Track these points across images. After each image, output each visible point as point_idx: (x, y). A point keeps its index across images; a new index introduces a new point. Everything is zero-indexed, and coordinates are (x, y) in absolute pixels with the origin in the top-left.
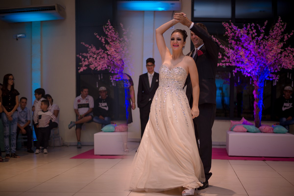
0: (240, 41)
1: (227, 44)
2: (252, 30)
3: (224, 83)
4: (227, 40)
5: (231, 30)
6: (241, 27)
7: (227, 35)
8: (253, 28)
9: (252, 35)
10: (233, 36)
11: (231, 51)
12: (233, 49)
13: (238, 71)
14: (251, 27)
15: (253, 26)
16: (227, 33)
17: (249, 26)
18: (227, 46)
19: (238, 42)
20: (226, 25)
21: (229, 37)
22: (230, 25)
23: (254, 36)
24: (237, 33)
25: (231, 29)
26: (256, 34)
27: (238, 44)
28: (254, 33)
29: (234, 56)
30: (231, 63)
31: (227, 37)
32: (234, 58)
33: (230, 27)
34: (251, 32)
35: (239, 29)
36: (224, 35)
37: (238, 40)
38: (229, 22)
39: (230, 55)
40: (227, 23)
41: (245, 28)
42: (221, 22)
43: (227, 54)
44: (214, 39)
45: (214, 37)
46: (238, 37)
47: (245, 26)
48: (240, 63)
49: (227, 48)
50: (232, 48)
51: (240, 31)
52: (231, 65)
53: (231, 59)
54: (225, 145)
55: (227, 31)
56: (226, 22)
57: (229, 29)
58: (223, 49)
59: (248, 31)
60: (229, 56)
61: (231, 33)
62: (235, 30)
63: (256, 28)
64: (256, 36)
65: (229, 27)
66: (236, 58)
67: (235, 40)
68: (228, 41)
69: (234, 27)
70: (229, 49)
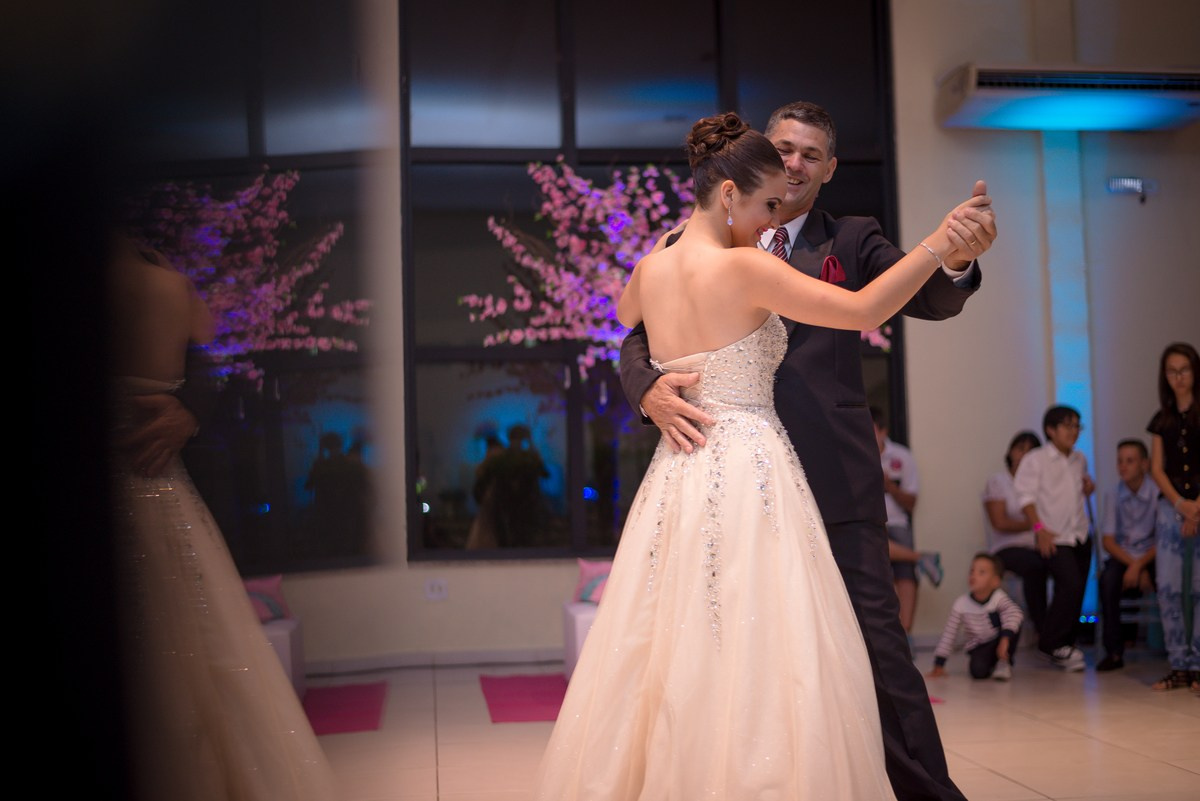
0: (602, 238)
1: (552, 252)
2: (648, 193)
3: (542, 409)
4: (549, 234)
5: (565, 194)
6: (603, 183)
7: (548, 217)
8: (650, 185)
9: (648, 213)
10: (572, 219)
11: (568, 278)
12: (577, 273)
13: (598, 360)
14: (642, 182)
15: (650, 177)
16: (547, 206)
17: (634, 179)
18: (550, 260)
19: (595, 244)
20: (544, 175)
21: (558, 222)
22: (560, 174)
23: (655, 216)
24: (589, 207)
25: (565, 189)
26: (664, 210)
27: (594, 251)
28: (655, 206)
29: (581, 299)
30: (569, 327)
31: (549, 223)
32: (582, 307)
33: (561, 182)
34: (646, 203)
35: (597, 192)
36: (538, 217)
37: (591, 234)
38: (553, 164)
39: (564, 295)
40: (548, 169)
41: (619, 185)
42: (524, 163)
43: (554, 290)
44: (498, 231)
45: (498, 222)
46: (592, 223)
47: (621, 177)
48: (606, 326)
49: (551, 269)
50: (572, 268)
51: (601, 198)
52: (569, 335)
53: (568, 312)
54: (560, 662)
55: (549, 198)
56: (545, 163)
57: (556, 194)
58: (537, 272)
59: (634, 196)
60: (563, 301)
61: (565, 206)
62: (580, 195)
63: (663, 184)
64: (664, 217)
65: (555, 183)
66: (590, 309)
67: (581, 236)
68: (554, 240)
69: (579, 184)
70: (562, 270)
